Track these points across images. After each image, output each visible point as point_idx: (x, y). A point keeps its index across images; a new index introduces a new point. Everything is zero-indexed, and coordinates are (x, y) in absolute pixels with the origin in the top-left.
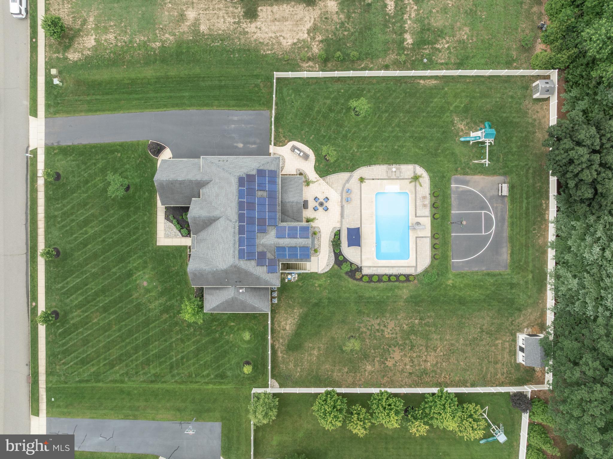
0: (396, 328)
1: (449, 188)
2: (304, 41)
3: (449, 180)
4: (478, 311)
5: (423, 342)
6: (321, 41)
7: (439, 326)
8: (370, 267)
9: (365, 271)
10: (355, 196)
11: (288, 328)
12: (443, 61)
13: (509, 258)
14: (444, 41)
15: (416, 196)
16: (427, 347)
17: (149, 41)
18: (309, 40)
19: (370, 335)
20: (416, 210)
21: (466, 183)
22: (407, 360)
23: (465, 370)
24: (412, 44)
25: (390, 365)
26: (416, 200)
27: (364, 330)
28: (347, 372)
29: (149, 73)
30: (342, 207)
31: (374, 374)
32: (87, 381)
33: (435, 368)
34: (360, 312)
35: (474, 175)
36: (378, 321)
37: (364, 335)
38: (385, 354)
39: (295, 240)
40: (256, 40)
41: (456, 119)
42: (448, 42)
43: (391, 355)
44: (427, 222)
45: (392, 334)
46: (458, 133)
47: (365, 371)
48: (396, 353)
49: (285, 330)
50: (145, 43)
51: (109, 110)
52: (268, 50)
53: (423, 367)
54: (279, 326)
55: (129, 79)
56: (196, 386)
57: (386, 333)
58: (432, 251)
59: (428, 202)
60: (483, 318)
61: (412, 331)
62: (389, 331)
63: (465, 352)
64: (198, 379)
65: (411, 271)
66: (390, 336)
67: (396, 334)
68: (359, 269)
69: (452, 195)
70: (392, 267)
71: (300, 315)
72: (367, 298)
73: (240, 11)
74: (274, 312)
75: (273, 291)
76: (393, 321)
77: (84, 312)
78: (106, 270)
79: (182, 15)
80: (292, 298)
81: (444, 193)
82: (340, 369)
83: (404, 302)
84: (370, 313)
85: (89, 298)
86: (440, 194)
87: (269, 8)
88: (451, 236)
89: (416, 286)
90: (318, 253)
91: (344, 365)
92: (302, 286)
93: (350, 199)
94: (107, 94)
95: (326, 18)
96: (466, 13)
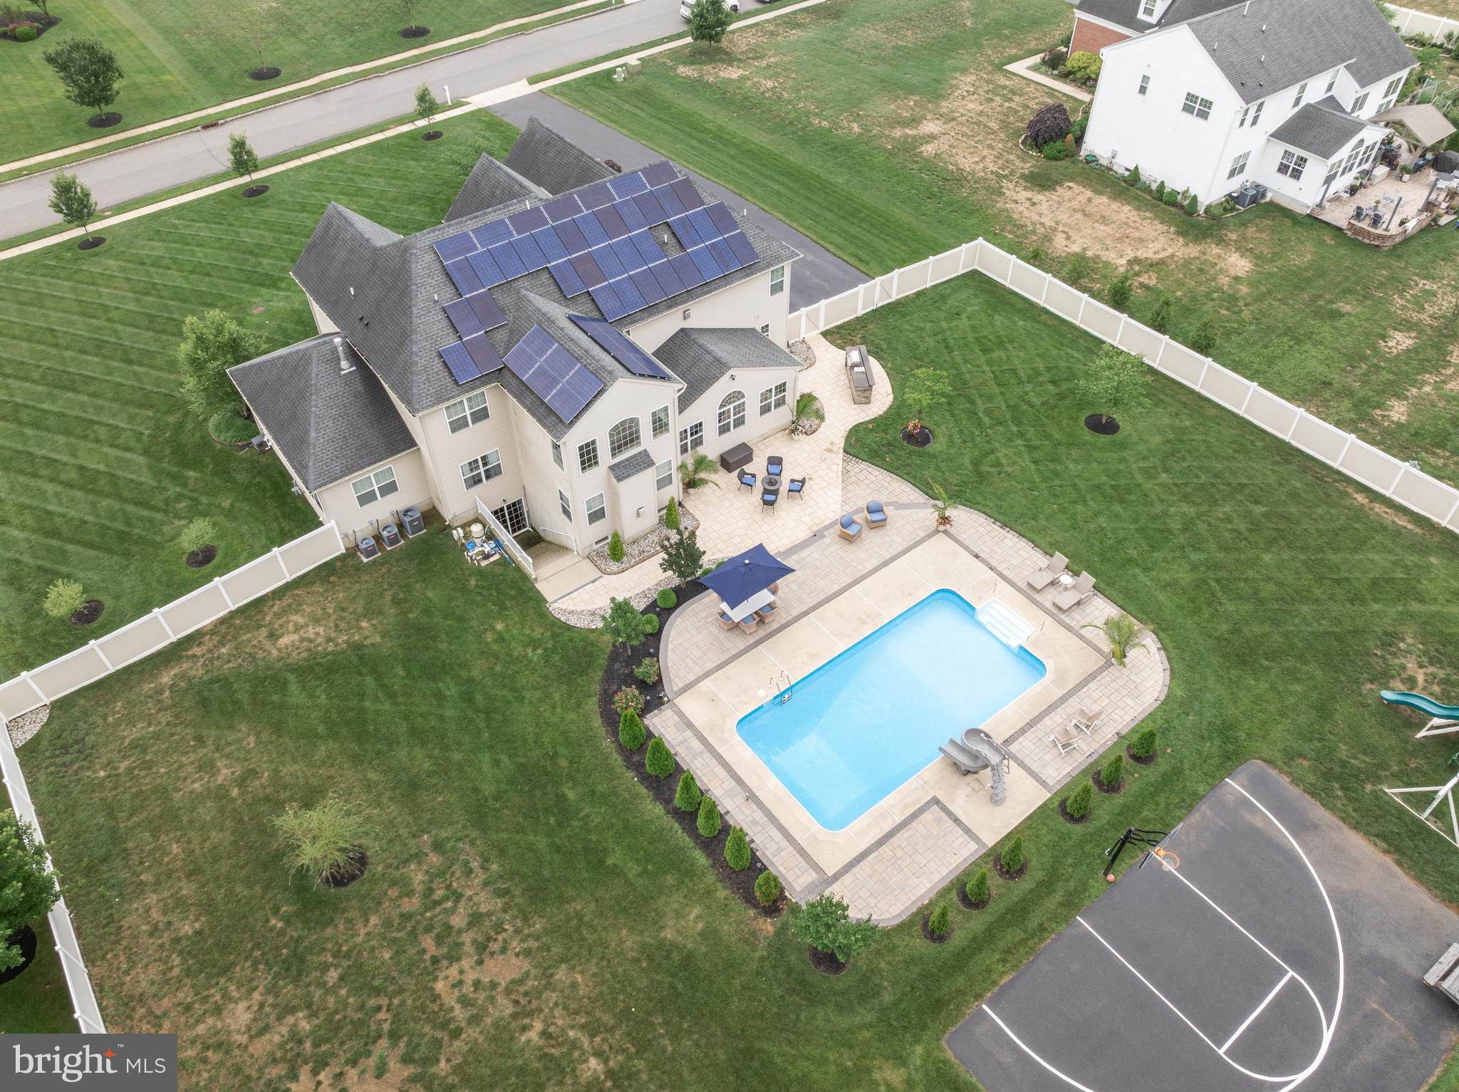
0: (502, 1000)
1: (1215, 778)
2: (1107, 264)
3: (1231, 758)
6: (1147, 288)
8: (690, 725)
9: (660, 723)
10: (874, 546)
11: (283, 641)
15: (1063, 699)
17: (816, 115)
18: (1122, 269)
19: (406, 917)
20: (1022, 731)
21: (1301, 827)
26: (1051, 708)
27: (418, 878)
28: (177, 940)
30: (816, 537)
34: (479, 816)
35: (1356, 827)
36: (487, 903)
37: (393, 893)
39: (596, 348)
40: (1005, 210)
41: (1412, 642)
43: (352, 1074)
44: (1025, 796)
45: (464, 1002)
47: (218, 1011)
49: (273, 636)
50: (808, 112)
51: (630, 131)
54: (278, 616)
55: (720, 128)
57: (453, 972)
58: (944, 895)
59: (1090, 749)
62: (470, 976)
66: (450, 999)
67: (475, 1021)
68: (653, 693)
69: (1204, 808)
70: (751, 797)
71: (357, 647)
72: (561, 798)
73: (1027, 167)
74: (327, 572)
75: (401, 526)
76: (526, 965)
77: (122, 269)
78: (259, 250)
79: (914, 121)
80: (408, 588)
81: (1178, 772)
82: (180, 903)
83: (644, 948)
84: (502, 852)
85: (167, 262)
86: (1162, 765)
87: (1089, 193)
88: (1068, 919)
89: (750, 939)
90: (614, 566)
91: (208, 907)
92: (465, 590)
93: (859, 534)
94: (660, 119)
95: (1201, 270)
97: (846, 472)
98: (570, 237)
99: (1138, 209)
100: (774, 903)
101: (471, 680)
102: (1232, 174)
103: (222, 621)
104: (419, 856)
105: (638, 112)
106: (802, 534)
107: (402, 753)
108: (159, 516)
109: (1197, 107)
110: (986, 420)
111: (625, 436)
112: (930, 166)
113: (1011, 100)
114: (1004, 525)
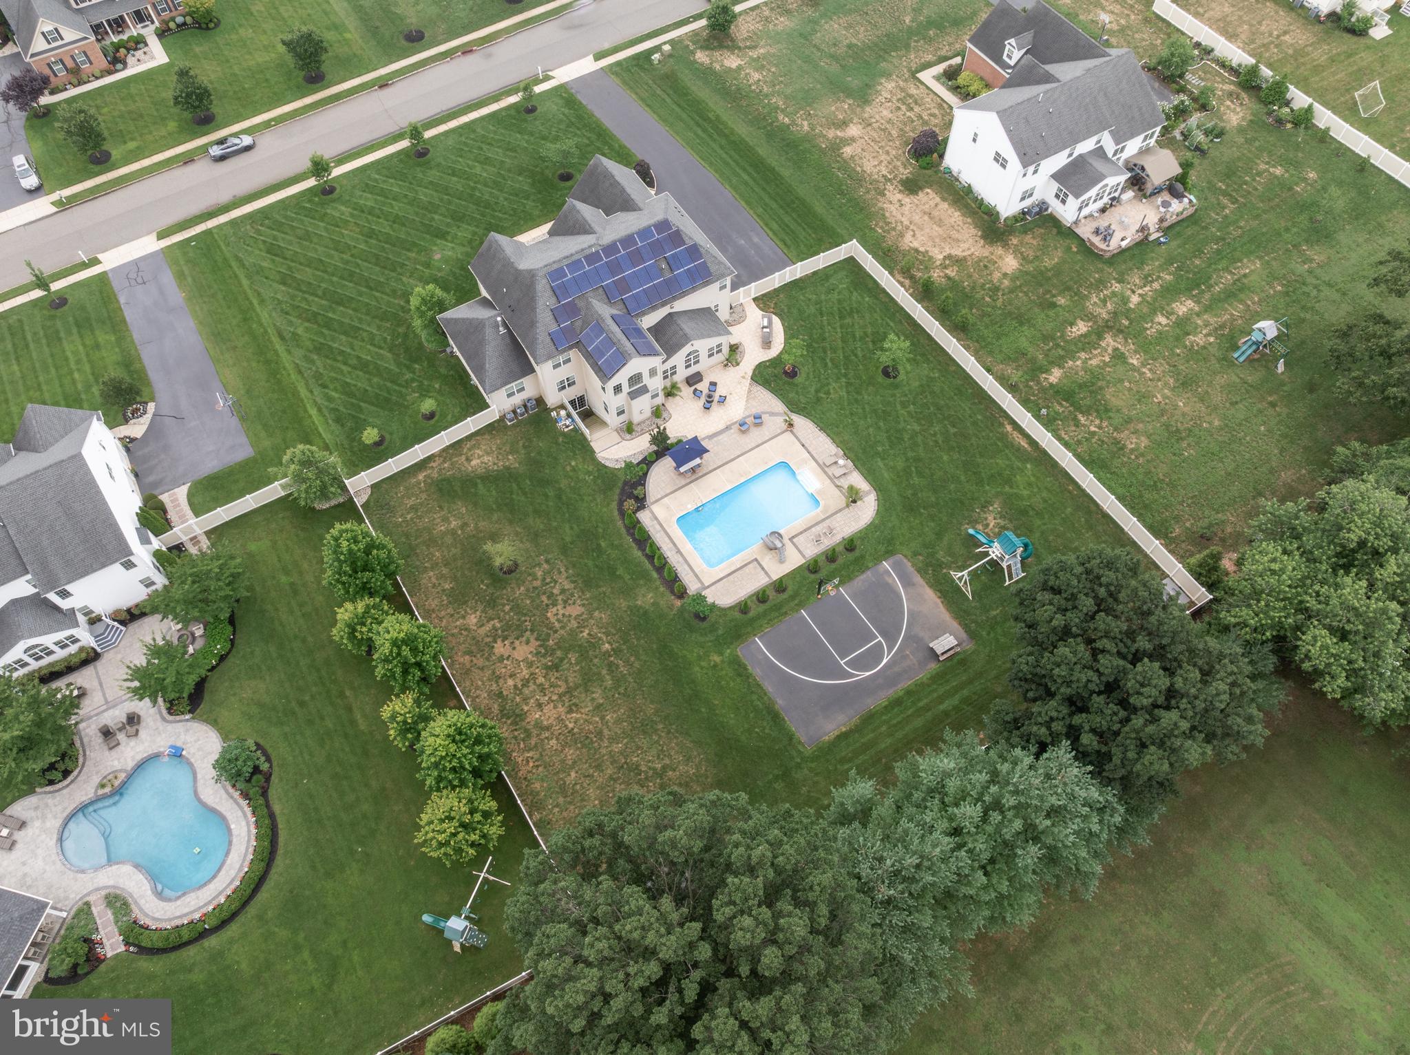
0: (573, 622)
1: (878, 560)
2: (931, 258)
3: (888, 554)
4: (693, 742)
5: (574, 678)
6: (949, 278)
7: (622, 690)
8: (656, 518)
9: (644, 516)
10: (756, 435)
11: (474, 463)
12: (1067, 438)
13: (833, 735)
14: (1097, 422)
15: (824, 520)
16: (569, 691)
17: (783, 111)
18: (938, 263)
19: (536, 588)
20: (801, 533)
21: (907, 583)
22: (525, 673)
23: (563, 790)
24: (1051, 385)
25: (496, 651)
26: (818, 523)
27: (539, 574)
28: (444, 590)
29: (742, 130)
30: (728, 428)
31: (464, 633)
32: (243, 266)
33: (535, 732)
34: (564, 550)
35: (931, 587)
36: (568, 585)
37: (530, 578)
38: (511, 631)
39: (624, 338)
40: (883, 209)
41: (996, 506)
42: (1100, 427)
43: (517, 643)
44: (794, 560)
45: (558, 620)
46: (977, 522)
47: (464, 617)
48: (525, 647)
49: (468, 460)
50: (778, 108)
51: (659, 116)
52: (882, 228)
53: (526, 708)
54: (470, 450)
55: (718, 117)
56: (303, 392)
57: (554, 610)
58: (750, 597)
59: (827, 543)
60: (688, 759)
61: (585, 651)
62: (561, 612)
63: (598, 767)
64: (317, 391)
65: (692, 587)
66: (553, 620)
67: (563, 628)
68: (641, 503)
69: (869, 573)
70: (679, 552)
71: (508, 468)
72: (599, 545)
73: (905, 173)
74: (491, 429)
75: (525, 406)
76: (583, 609)
77: (352, 215)
78: (431, 208)
79: (844, 124)
80: (530, 440)
81: (862, 557)
82: (442, 576)
83: (629, 607)
84: (574, 566)
85: (377, 211)
86: (857, 553)
87: (938, 199)
88: (798, 611)
89: (671, 607)
90: (628, 436)
91: (455, 579)
92: (557, 443)
93: (748, 429)
94: (679, 105)
95: (986, 266)
96: (1167, 426)
97: (750, 391)
98: (614, 268)
99: (963, 215)
100: (682, 593)
101: (560, 489)
102: (1023, 199)
103: (444, 450)
104: (539, 565)
105: (665, 96)
106: (721, 426)
107: (530, 521)
108: (404, 390)
109: (1000, 160)
110: (830, 364)
111: (635, 379)
112: (845, 166)
113: (912, 109)
114: (821, 429)
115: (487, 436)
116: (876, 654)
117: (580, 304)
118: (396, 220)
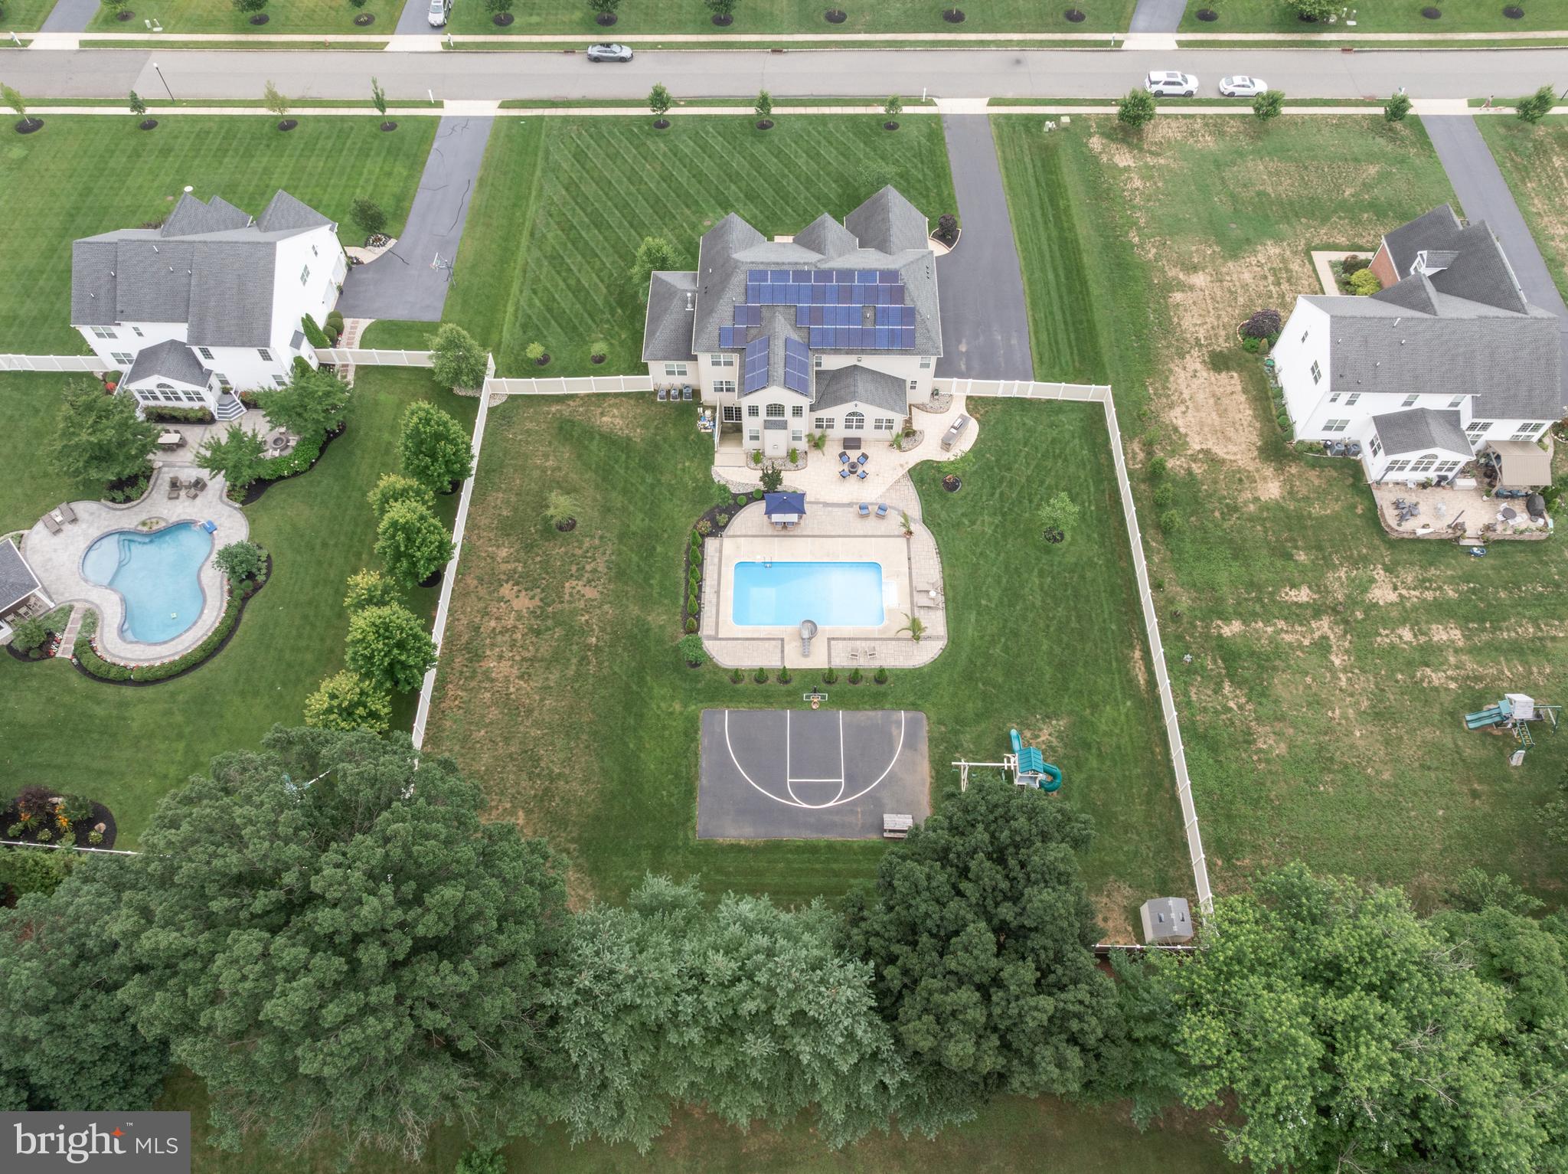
0: (582, 602)
1: (899, 706)
2: (1186, 443)
3: (914, 706)
4: (602, 768)
5: (545, 651)
6: (1189, 472)
7: (576, 686)
8: (721, 552)
9: (711, 544)
10: (872, 525)
11: (605, 419)
12: (1194, 697)
13: (728, 841)
14: (1243, 700)
15: (874, 639)
16: (532, 660)
17: (1139, 229)
18: (1189, 452)
19: (573, 555)
20: (844, 639)
21: (910, 744)
22: (510, 622)
23: (465, 740)
24: (1220, 636)
25: (502, 590)
26: (866, 639)
27: (586, 545)
28: (500, 515)
29: (1084, 229)
30: (850, 505)
31: (489, 560)
32: (547, 159)
33: (480, 677)
34: (622, 536)
36: (602, 568)
37: (575, 544)
38: (526, 581)
39: (782, 364)
40: (1171, 371)
41: (1062, 723)
42: (1241, 707)
43: (524, 593)
44: (818, 660)
45: (571, 595)
46: (1028, 727)
47: (498, 547)
48: (527, 601)
49: (602, 414)
50: (1136, 224)
51: (1009, 183)
52: (1156, 389)
53: (488, 653)
54: (610, 406)
55: (1068, 208)
56: (515, 288)
57: (575, 583)
58: (751, 670)
59: (863, 663)
60: (586, 781)
61: (573, 633)
62: (578, 588)
63: (507, 740)
64: (527, 293)
65: (707, 628)
66: (567, 590)
67: (570, 602)
68: (717, 530)
69: (880, 713)
70: (718, 592)
71: (629, 439)
72: (654, 548)
73: (1222, 345)
74: (641, 396)
75: (681, 392)
76: (598, 596)
77: (665, 155)
78: (733, 177)
79: (1195, 269)
80: (665, 424)
81: (885, 695)
82: (508, 502)
83: (638, 617)
84: (620, 554)
85: (687, 161)
86: (883, 688)
87: (1239, 388)
88: (784, 709)
89: (673, 638)
90: (753, 465)
91: (516, 510)
92: (686, 439)
93: (867, 516)
94: (1037, 181)
95: (1240, 480)
96: (1321, 748)
97: (898, 481)
98: (817, 294)
99: (1255, 417)
100: (693, 630)
101: (659, 481)
102: (1327, 428)
103: (588, 395)
104: (593, 537)
105: (1030, 166)
106: (846, 501)
107: (614, 494)
108: (594, 326)
109: (1316, 372)
110: (997, 495)
111: (775, 410)
112: (1164, 313)
113: (1278, 284)
114: (939, 553)
115: (632, 402)
116: (828, 792)
117: (765, 313)
118: (699, 176)
